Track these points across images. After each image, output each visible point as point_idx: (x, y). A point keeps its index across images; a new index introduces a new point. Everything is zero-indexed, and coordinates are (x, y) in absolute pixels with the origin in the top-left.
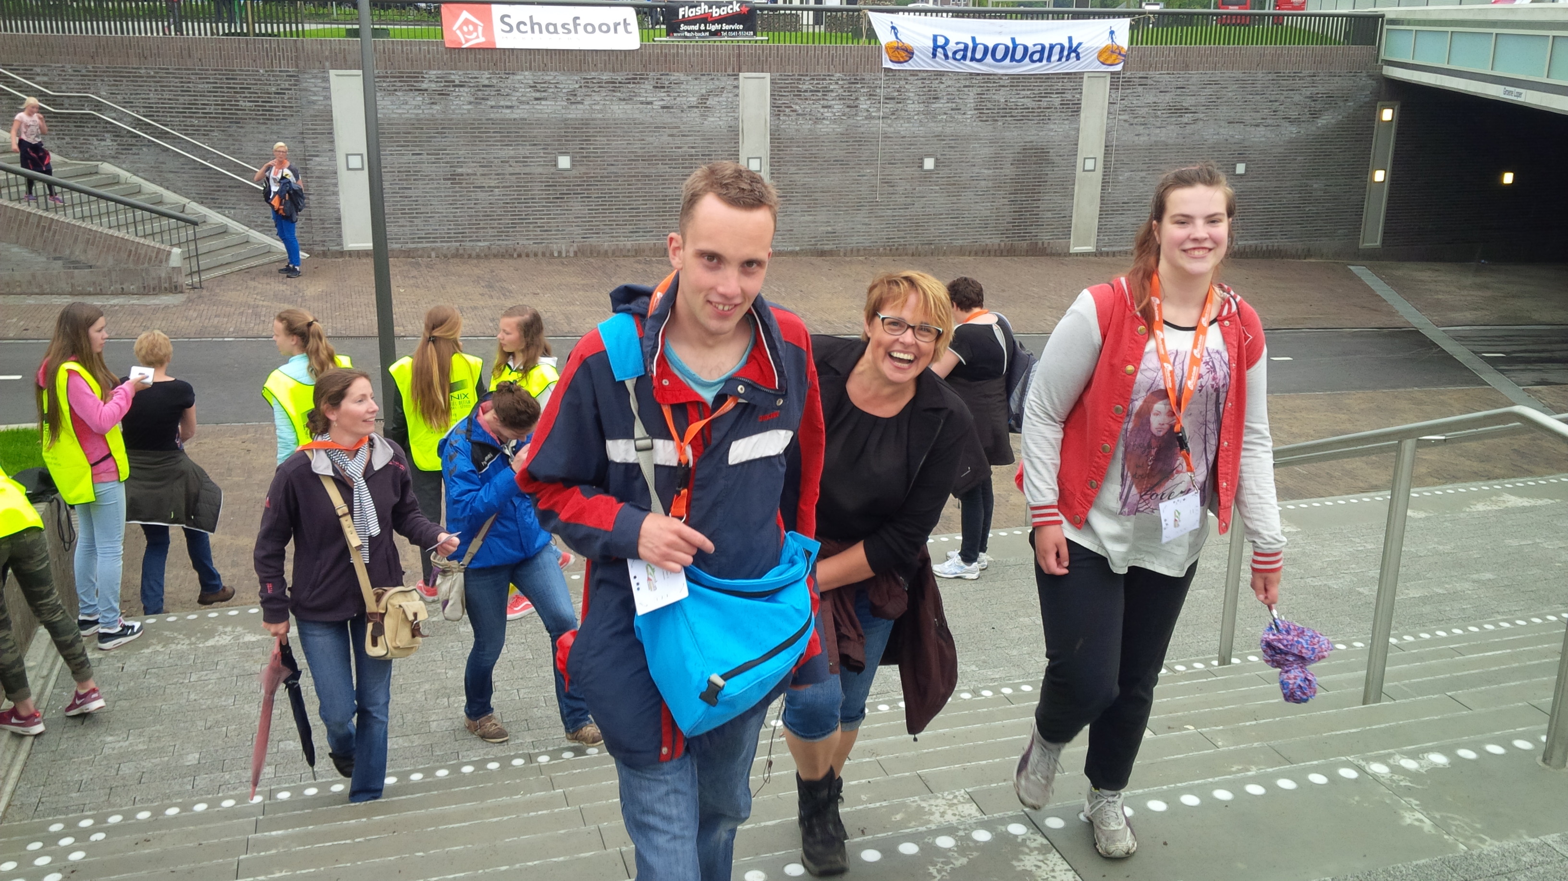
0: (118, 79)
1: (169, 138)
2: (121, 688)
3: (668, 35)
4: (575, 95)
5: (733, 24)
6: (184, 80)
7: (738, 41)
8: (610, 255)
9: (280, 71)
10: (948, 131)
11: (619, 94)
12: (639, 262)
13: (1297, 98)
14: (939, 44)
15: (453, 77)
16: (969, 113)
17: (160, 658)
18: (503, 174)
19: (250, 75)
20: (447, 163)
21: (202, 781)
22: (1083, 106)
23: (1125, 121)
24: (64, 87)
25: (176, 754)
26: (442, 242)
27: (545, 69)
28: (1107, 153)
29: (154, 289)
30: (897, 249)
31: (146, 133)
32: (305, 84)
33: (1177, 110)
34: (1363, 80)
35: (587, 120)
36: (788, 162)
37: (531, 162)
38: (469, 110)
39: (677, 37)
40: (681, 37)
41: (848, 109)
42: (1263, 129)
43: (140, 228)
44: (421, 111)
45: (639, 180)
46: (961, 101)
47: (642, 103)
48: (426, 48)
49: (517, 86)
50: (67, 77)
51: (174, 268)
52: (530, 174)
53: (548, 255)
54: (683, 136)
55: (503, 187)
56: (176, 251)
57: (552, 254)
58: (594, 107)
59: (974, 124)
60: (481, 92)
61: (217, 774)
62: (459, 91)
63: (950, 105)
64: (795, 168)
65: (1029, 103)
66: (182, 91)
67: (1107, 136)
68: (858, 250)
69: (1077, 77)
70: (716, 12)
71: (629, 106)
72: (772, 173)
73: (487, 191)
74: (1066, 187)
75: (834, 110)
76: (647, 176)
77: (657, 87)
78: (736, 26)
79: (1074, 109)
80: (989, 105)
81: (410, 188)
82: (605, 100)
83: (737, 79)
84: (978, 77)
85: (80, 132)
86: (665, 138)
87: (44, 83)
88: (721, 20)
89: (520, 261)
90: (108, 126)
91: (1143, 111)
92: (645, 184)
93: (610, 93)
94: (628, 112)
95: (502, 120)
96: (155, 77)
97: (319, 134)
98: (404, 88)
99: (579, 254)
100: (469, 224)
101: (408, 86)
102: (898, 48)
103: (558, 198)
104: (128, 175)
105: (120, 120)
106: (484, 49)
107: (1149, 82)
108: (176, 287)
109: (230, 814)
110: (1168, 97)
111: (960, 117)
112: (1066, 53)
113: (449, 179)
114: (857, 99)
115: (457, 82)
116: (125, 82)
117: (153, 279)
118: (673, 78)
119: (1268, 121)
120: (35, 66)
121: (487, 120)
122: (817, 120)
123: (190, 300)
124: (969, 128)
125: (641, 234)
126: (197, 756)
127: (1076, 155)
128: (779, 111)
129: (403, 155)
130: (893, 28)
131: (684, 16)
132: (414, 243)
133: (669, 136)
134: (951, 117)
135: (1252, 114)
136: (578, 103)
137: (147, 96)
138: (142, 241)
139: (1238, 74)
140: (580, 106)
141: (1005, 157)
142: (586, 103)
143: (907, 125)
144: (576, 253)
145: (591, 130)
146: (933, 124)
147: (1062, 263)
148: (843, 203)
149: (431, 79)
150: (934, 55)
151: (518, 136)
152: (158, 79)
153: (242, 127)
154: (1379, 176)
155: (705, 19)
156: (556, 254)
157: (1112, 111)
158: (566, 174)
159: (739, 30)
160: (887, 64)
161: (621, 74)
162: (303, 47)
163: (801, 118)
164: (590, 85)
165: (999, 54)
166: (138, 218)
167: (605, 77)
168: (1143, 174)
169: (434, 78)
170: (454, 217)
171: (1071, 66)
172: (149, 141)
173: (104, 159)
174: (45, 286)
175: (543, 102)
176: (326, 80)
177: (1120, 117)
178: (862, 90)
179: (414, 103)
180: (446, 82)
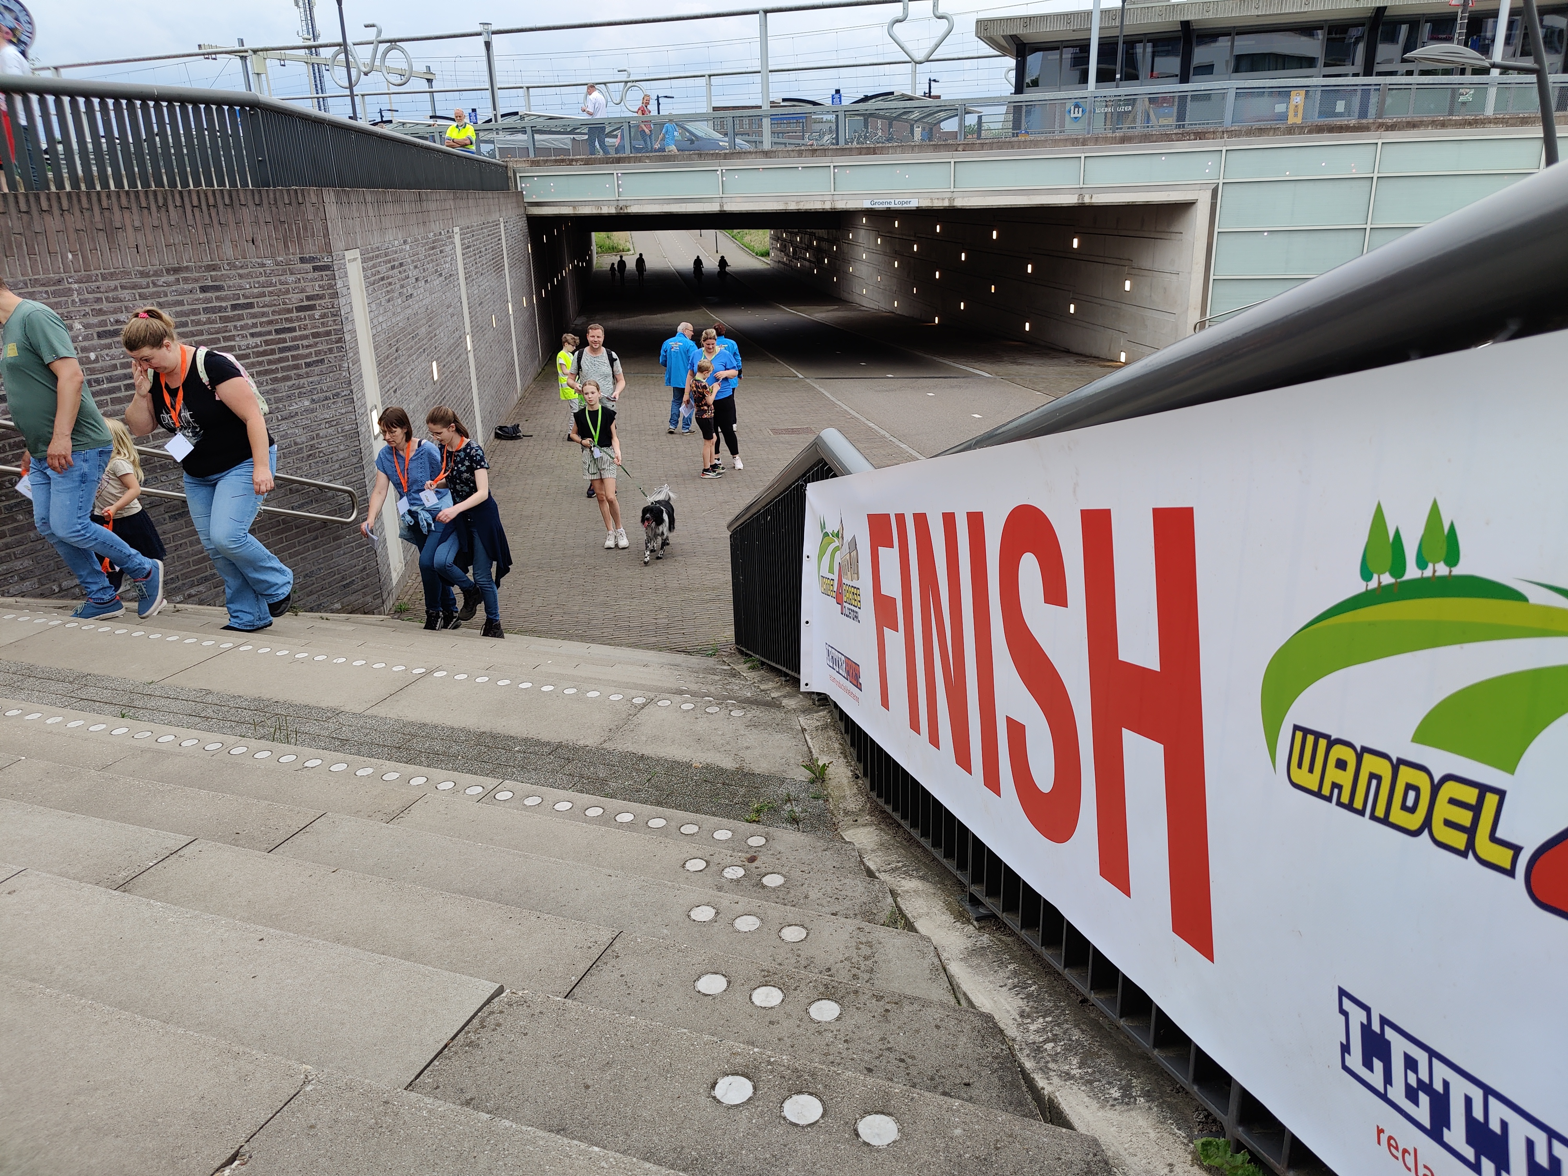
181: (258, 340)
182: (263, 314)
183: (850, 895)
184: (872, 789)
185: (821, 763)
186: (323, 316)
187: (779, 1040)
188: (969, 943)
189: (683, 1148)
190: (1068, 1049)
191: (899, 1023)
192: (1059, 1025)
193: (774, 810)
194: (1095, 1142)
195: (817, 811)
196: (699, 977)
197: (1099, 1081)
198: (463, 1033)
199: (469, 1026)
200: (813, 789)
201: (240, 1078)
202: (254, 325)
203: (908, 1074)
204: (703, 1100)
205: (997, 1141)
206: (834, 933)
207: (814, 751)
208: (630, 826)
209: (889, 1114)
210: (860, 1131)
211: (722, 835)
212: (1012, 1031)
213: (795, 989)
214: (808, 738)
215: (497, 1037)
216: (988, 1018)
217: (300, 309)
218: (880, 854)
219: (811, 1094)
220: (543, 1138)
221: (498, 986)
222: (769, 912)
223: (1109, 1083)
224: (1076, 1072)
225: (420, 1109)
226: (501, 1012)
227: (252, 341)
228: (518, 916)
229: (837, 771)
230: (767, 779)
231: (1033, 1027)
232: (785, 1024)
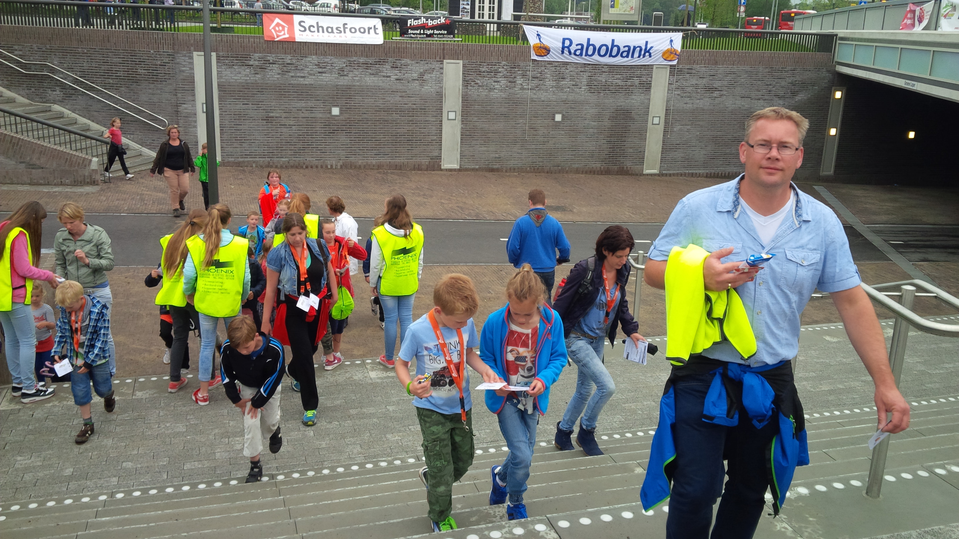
0: (65, 54)
1: (94, 91)
2: (30, 427)
3: (401, 36)
4: (343, 71)
5: (441, 30)
6: (105, 56)
7: (444, 41)
8: (362, 167)
9: (163, 52)
10: (570, 98)
11: (370, 71)
12: (379, 173)
13: (783, 83)
14: (566, 45)
15: (269, 58)
16: (583, 87)
17: (56, 409)
18: (299, 117)
19: (145, 54)
20: (264, 110)
21: (73, 485)
22: (652, 85)
23: (678, 95)
24: (32, 58)
25: (59, 469)
26: (259, 158)
27: (325, 54)
28: (667, 114)
29: (81, 183)
30: (538, 169)
31: (80, 87)
32: (178, 60)
33: (710, 89)
34: (824, 74)
35: (350, 86)
36: (473, 114)
37: (315, 110)
38: (278, 78)
39: (407, 37)
40: (409, 37)
41: (510, 84)
42: (763, 101)
43: (73, 145)
44: (248, 78)
45: (381, 123)
46: (578, 80)
47: (384, 77)
48: (253, 40)
49: (307, 64)
50: (34, 52)
51: (93, 170)
52: (315, 118)
53: (324, 167)
54: (408, 97)
55: (297, 125)
56: (95, 159)
57: (327, 167)
58: (354, 78)
59: (586, 94)
60: (285, 68)
61: (83, 482)
62: (272, 67)
63: (572, 82)
64: (476, 118)
65: (619, 82)
66: (103, 62)
67: (667, 104)
68: (514, 169)
69: (649, 67)
70: (430, 23)
71: (376, 78)
72: (463, 121)
73: (287, 128)
74: (642, 134)
75: (501, 84)
76: (386, 121)
77: (393, 67)
78: (443, 32)
79: (647, 87)
80: (596, 83)
81: (241, 125)
82: (361, 74)
83: (442, 64)
84: (589, 66)
85: (41, 86)
86: (398, 98)
87: (20, 55)
88: (433, 28)
89: (307, 170)
90: (58, 82)
91: (689, 89)
92: (385, 126)
93: (364, 70)
94: (376, 82)
95: (298, 84)
96: (87, 53)
97: (186, 90)
98: (238, 64)
99: (343, 167)
100: (277, 147)
101: (241, 63)
102: (540, 47)
103: (331, 133)
104: (70, 112)
105: (65, 79)
106: (288, 42)
107: (693, 71)
108: (94, 182)
109: (86, 506)
110: (704, 81)
111: (578, 90)
112: (643, 52)
113: (265, 120)
114: (515, 77)
115: (271, 61)
116: (69, 56)
117: (81, 176)
118: (403, 62)
119: (765, 97)
120: (14, 45)
121: (289, 84)
122: (491, 90)
123: (102, 190)
124: (583, 97)
125: (382, 156)
126: (72, 470)
127: (648, 115)
128: (468, 83)
129: (237, 104)
130: (538, 35)
131: (411, 24)
132: (242, 158)
133: (400, 97)
134: (572, 90)
135: (756, 92)
136: (345, 75)
137: (82, 65)
138: (74, 153)
139: (748, 68)
140: (346, 78)
141: (604, 115)
142: (349, 75)
143: (546, 94)
144: (341, 166)
145: (352, 92)
146: (561, 94)
147: (638, 180)
148: (505, 140)
149: (255, 59)
150: (563, 52)
151: (308, 95)
152: (89, 55)
153: (139, 85)
154: (833, 132)
155: (423, 27)
156: (329, 167)
157: (670, 88)
158: (337, 118)
159: (445, 34)
160: (533, 57)
161: (371, 59)
162: (177, 37)
163: (481, 88)
164: (353, 65)
165: (603, 52)
166: (73, 139)
167: (362, 60)
168: (689, 127)
169: (257, 58)
170: (268, 142)
171: (646, 61)
172: (83, 92)
173: (54, 102)
174: (14, 179)
175: (324, 75)
176: (191, 58)
177: (676, 92)
178: (518, 72)
179: (245, 73)
180: (264, 61)
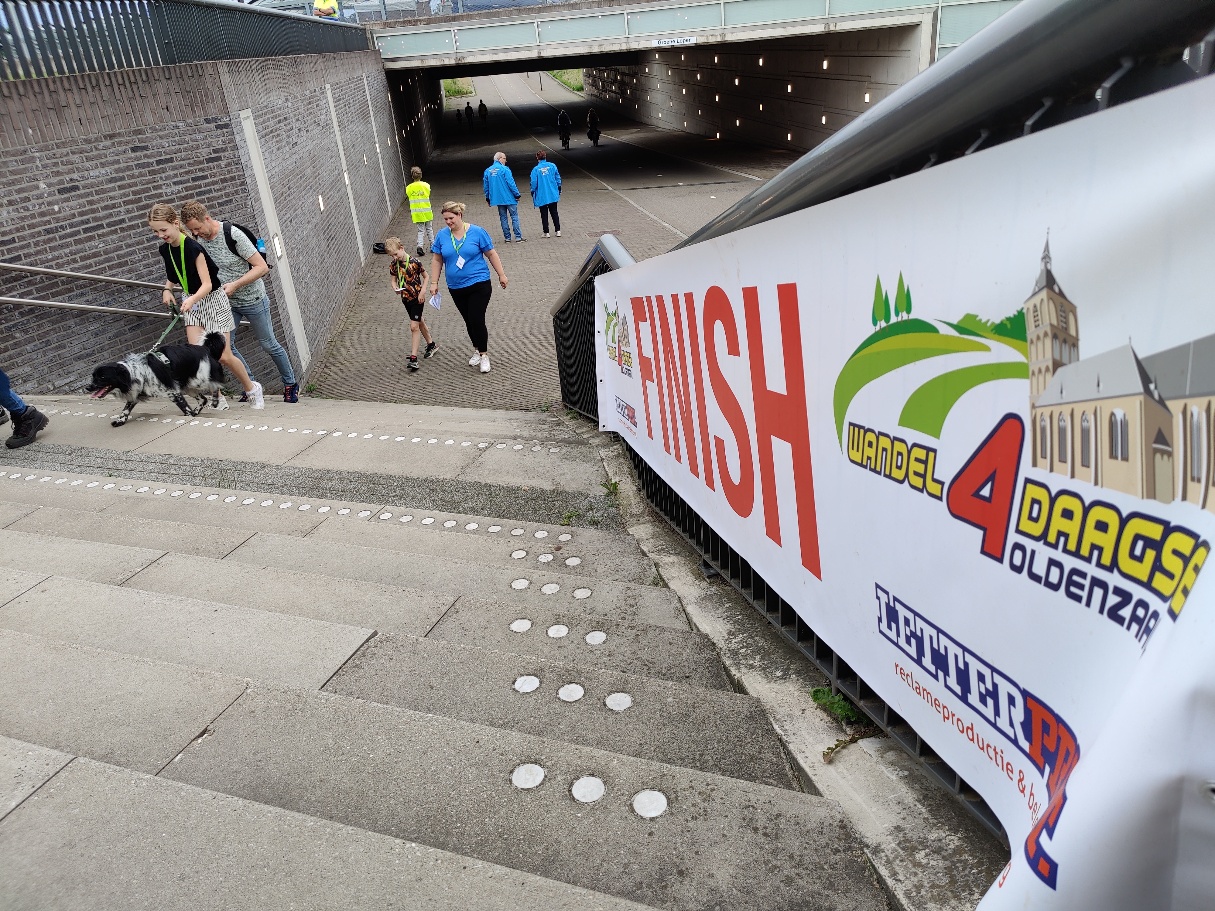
181: (179, 187)
182: (182, 167)
183: (626, 568)
184: (648, 498)
185: (613, 482)
186: (228, 165)
187: (565, 657)
188: (702, 593)
189: (493, 718)
190: (754, 651)
191: (644, 643)
192: (751, 638)
193: (580, 517)
194: (758, 700)
195: (611, 516)
196: (513, 622)
197: (771, 668)
198: (351, 660)
199: (355, 656)
200: (608, 500)
201: (205, 688)
202: (176, 176)
203: (649, 673)
204: (507, 691)
205: (695, 703)
206: (610, 592)
207: (609, 474)
208: (475, 532)
209: (627, 692)
210: (607, 703)
211: (541, 534)
212: (721, 643)
213: (577, 626)
214: (605, 465)
215: (373, 661)
216: (706, 636)
217: (209, 160)
218: (652, 541)
219: (577, 683)
220: (397, 711)
221: (373, 631)
222: (566, 580)
223: (776, 668)
224: (757, 664)
225: (320, 698)
226: (376, 647)
227: (175, 188)
228: (390, 590)
229: (626, 487)
230: (575, 495)
231: (734, 641)
232: (568, 648)
